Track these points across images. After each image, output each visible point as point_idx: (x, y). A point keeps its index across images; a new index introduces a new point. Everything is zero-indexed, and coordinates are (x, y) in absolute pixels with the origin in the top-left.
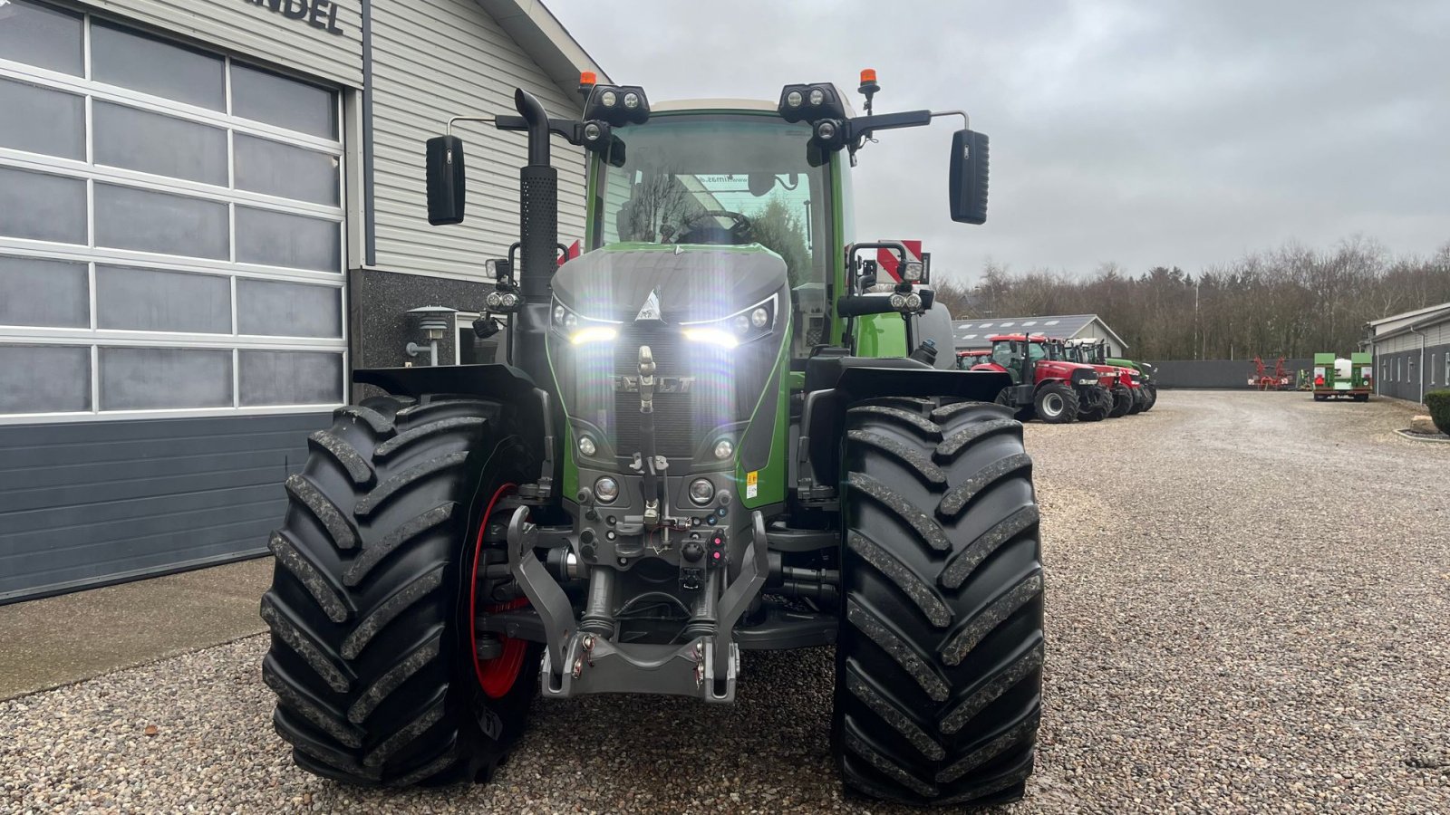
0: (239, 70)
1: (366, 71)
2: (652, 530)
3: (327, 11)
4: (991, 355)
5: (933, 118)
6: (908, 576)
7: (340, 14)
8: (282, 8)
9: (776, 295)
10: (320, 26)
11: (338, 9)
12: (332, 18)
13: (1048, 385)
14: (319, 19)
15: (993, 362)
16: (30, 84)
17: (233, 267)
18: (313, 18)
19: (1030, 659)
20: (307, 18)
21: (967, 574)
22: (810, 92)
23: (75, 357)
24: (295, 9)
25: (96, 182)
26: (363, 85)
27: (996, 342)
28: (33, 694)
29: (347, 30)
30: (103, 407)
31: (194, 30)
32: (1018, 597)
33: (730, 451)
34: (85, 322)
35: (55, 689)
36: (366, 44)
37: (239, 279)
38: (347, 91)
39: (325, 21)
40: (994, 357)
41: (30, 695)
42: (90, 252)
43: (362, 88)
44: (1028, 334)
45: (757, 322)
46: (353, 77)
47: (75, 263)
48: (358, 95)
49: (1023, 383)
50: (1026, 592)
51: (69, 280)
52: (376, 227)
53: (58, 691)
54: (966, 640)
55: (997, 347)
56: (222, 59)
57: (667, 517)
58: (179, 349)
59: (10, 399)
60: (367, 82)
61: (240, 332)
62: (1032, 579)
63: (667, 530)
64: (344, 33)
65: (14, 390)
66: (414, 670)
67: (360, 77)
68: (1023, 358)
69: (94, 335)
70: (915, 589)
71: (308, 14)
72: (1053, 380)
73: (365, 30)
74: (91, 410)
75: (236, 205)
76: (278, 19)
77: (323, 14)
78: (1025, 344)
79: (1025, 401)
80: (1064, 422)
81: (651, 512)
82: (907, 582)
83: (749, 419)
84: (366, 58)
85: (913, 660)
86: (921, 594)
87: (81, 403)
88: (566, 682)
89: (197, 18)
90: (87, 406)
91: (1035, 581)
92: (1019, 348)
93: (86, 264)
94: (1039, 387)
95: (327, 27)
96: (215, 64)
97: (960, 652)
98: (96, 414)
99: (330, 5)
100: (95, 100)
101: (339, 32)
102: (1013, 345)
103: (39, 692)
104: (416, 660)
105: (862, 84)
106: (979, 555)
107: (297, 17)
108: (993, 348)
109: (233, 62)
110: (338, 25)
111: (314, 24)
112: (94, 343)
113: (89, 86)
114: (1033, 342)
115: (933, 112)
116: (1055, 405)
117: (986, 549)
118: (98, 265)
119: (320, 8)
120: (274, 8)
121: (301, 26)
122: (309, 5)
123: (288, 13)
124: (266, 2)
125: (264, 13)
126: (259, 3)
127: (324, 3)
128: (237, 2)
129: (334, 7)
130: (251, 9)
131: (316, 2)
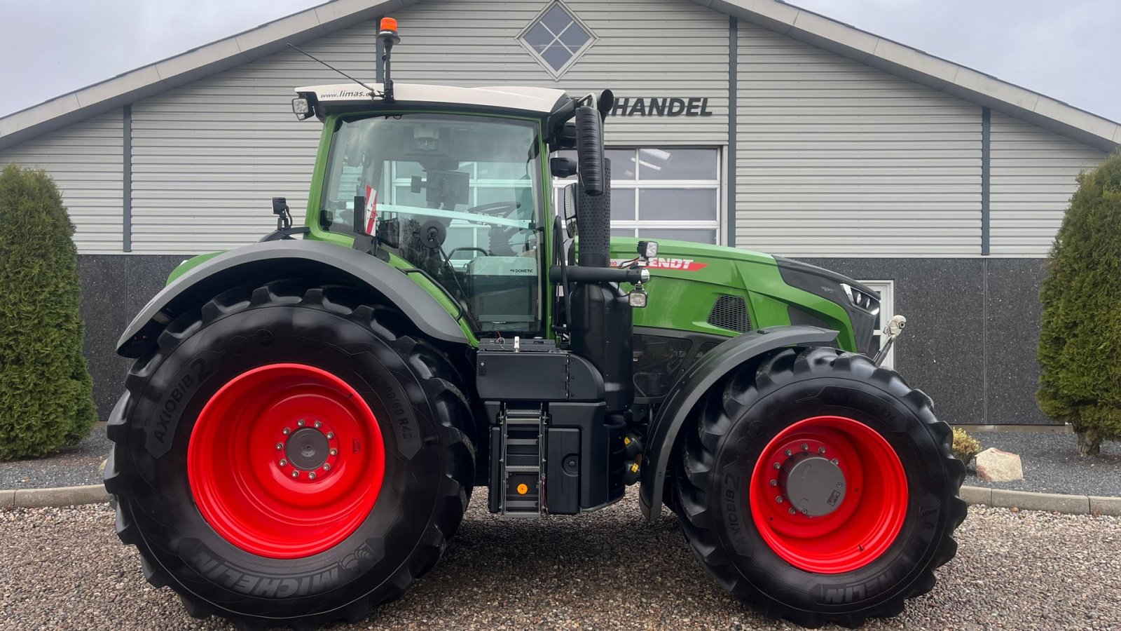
1: (731, 132)
3: (700, 104)
7: (711, 102)
8: (666, 112)
10: (696, 114)
11: (709, 100)
12: (704, 107)
14: (693, 111)
18: (688, 111)
20: (685, 112)
24: (676, 110)
26: (729, 141)
29: (716, 111)
36: (732, 115)
38: (721, 147)
39: (698, 110)
43: (728, 143)
46: (720, 138)
48: (724, 148)
56: (633, 150)
60: (732, 139)
64: (713, 113)
67: (726, 137)
71: (686, 109)
73: (732, 106)
75: (639, 229)
76: (665, 119)
77: (697, 107)
84: (732, 123)
95: (699, 113)
99: (702, 100)
101: (710, 114)
107: (679, 113)
110: (708, 110)
111: (689, 114)
119: (694, 104)
120: (660, 113)
121: (682, 118)
122: (686, 104)
123: (671, 114)
124: (655, 112)
125: (655, 119)
126: (650, 114)
127: (698, 100)
128: (637, 117)
129: (706, 100)
130: (647, 119)
131: (692, 100)
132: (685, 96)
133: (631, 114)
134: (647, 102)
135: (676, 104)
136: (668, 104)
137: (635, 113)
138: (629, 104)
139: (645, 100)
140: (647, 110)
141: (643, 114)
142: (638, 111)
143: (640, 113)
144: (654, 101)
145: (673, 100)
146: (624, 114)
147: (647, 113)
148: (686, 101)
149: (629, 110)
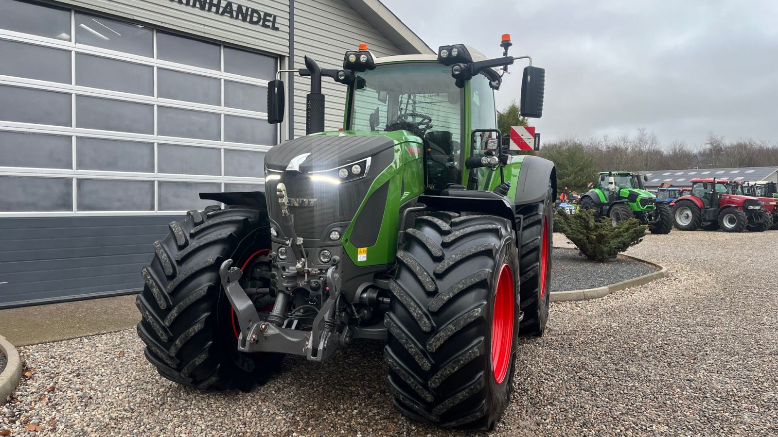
0: (228, 50)
1: (291, 47)
2: (300, 274)
3: (271, 19)
4: (691, 191)
5: (515, 60)
6: (412, 304)
7: (278, 20)
8: (248, 20)
9: (370, 158)
10: (268, 27)
11: (277, 18)
12: (274, 22)
13: (727, 209)
14: (267, 23)
15: (692, 195)
16: (128, 62)
17: (223, 144)
18: (264, 23)
19: (472, 352)
20: (261, 23)
21: (442, 305)
22: (452, 49)
23: (147, 186)
24: (255, 19)
25: (158, 106)
26: (289, 54)
27: (695, 183)
28: (94, 335)
29: (281, 28)
30: (159, 209)
31: (205, 33)
32: (467, 319)
33: (338, 237)
34: (152, 170)
35: (103, 334)
36: (291, 34)
37: (225, 149)
38: (282, 58)
39: (270, 24)
40: (693, 192)
41: (92, 336)
42: (155, 138)
43: (289, 55)
44: (715, 178)
45: (354, 171)
46: (284, 50)
47: (148, 143)
48: (287, 59)
49: (711, 207)
50: (472, 316)
51: (146, 151)
52: (295, 124)
53: (105, 335)
54: (438, 339)
55: (695, 186)
56: (220, 45)
57: (306, 268)
58: (196, 183)
59: (118, 204)
60: (291, 53)
61: (225, 175)
62: (476, 310)
63: (306, 274)
65: (120, 200)
66: (193, 334)
67: (288, 50)
68: (711, 192)
69: (156, 176)
70: (415, 311)
71: (262, 21)
72: (731, 206)
73: (291, 27)
74: (154, 210)
75: (225, 115)
76: (246, 25)
77: (269, 21)
78: (713, 184)
79: (712, 218)
80: (737, 231)
81: (299, 265)
82: (412, 307)
83: (351, 221)
84: (291, 40)
85: (412, 347)
86: (418, 314)
87: (150, 207)
88: (247, 344)
89: (206, 27)
90: (152, 208)
91: (478, 311)
92: (709, 187)
93: (153, 144)
94: (721, 211)
95: (271, 27)
96: (217, 48)
97: (435, 346)
98: (156, 212)
99: (273, 16)
100: (158, 68)
101: (277, 29)
102: (705, 185)
103: (96, 335)
104: (194, 329)
105: (502, 42)
106: (449, 295)
107: (256, 23)
108: (692, 186)
109: (225, 47)
110: (276, 25)
111: (264, 26)
112: (156, 180)
113: (156, 62)
114: (718, 183)
115: (514, 57)
116: (731, 221)
117: (453, 292)
118: (158, 144)
119: (268, 18)
120: (244, 20)
121: (258, 28)
122: (262, 17)
123: (251, 22)
124: (240, 17)
125: (239, 22)
126: (237, 18)
127: (270, 15)
128: (226, 18)
129: (275, 17)
130: (233, 21)
131: (266, 14)
132: (263, 9)
133: (222, 14)
134: (235, 7)
135: (255, 15)
136: (249, 13)
137: (226, 14)
138: (222, 5)
139: (233, 5)
140: (235, 14)
141: (232, 17)
142: (228, 12)
143: (229, 15)
144: (240, 7)
145: (254, 11)
146: (217, 12)
147: (235, 16)
148: (262, 14)
149: (221, 10)
